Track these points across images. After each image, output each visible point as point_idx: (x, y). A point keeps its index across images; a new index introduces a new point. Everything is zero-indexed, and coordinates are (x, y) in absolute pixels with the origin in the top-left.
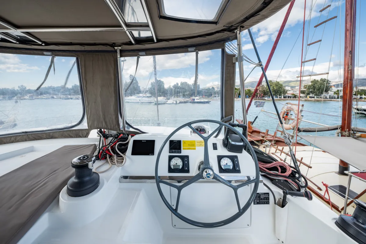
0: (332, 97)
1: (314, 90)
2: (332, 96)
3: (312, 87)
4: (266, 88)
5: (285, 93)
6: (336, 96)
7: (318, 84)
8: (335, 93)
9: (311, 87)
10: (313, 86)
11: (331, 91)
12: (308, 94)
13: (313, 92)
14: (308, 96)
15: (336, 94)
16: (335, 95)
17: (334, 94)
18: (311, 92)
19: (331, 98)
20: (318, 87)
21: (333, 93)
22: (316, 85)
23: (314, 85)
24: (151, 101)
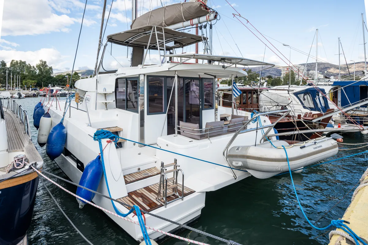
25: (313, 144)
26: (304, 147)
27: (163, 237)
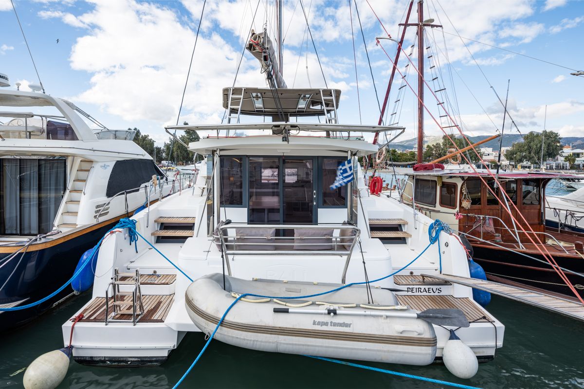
0: (562, 167)
1: (530, 153)
2: (561, 165)
3: (526, 147)
5: (479, 160)
6: (568, 165)
8: (567, 159)
9: (523, 147)
10: (528, 146)
12: (521, 161)
13: (528, 158)
14: (519, 166)
15: (569, 160)
16: (566, 163)
17: (565, 161)
18: (525, 157)
19: (561, 169)
21: (563, 159)
22: (532, 143)
23: (530, 143)
25: (325, 314)
26: (286, 311)
27: (98, 359)
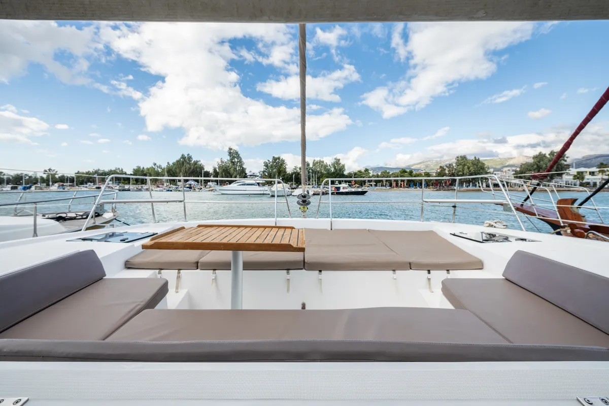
2: (570, 183)
3: (535, 166)
4: (456, 170)
6: (578, 182)
7: (546, 161)
8: (575, 177)
9: (533, 167)
10: (537, 165)
11: (568, 174)
15: (578, 178)
16: (575, 181)
17: (574, 179)
20: (546, 166)
21: (572, 177)
22: (542, 163)
23: (539, 162)
24: (265, 192)
